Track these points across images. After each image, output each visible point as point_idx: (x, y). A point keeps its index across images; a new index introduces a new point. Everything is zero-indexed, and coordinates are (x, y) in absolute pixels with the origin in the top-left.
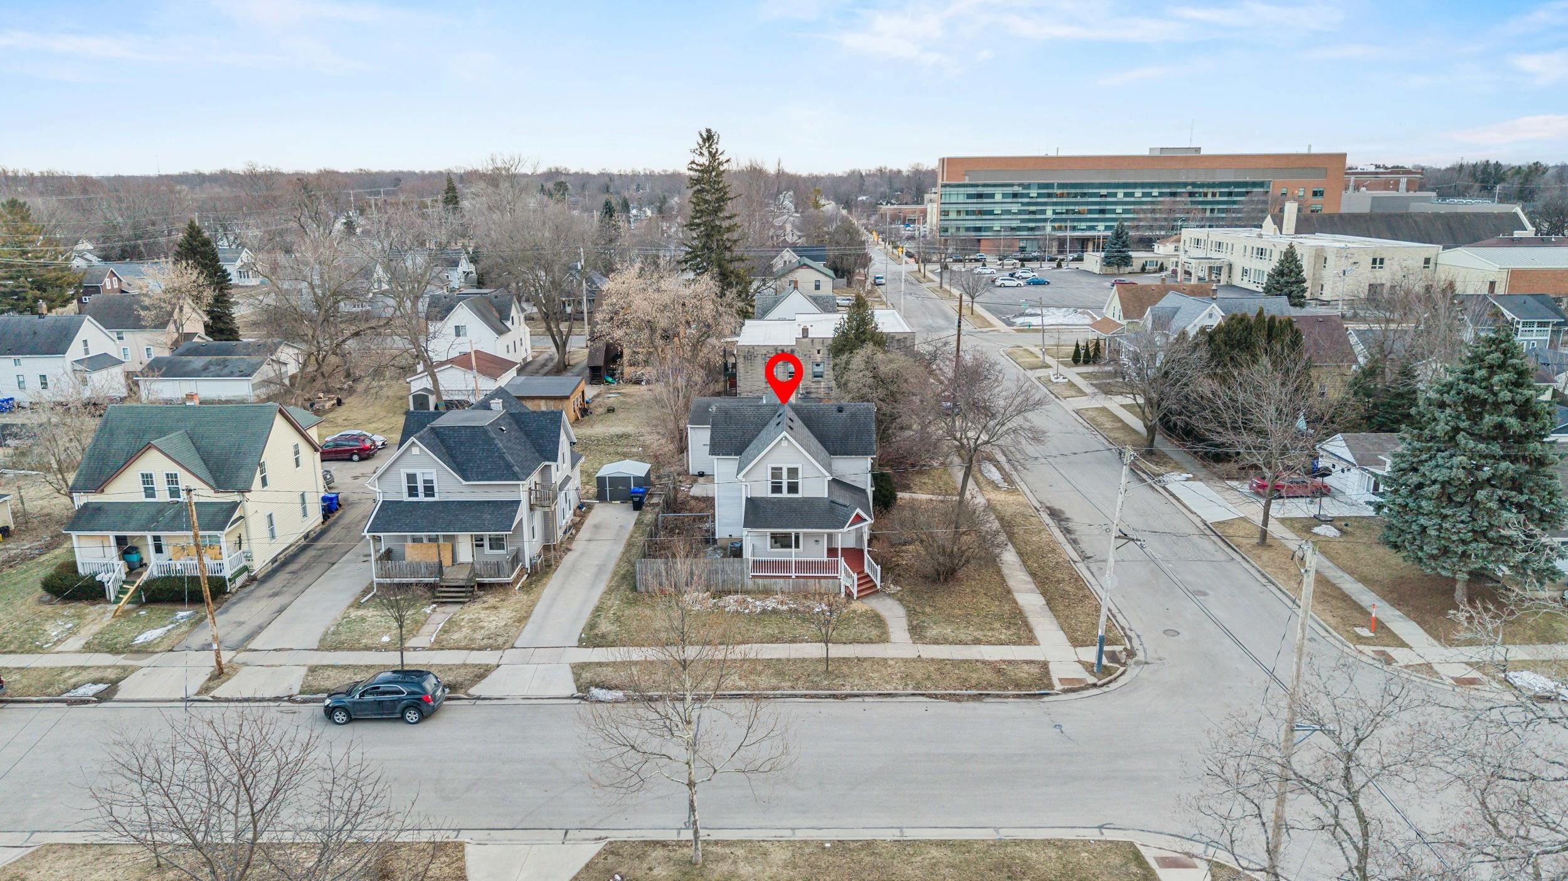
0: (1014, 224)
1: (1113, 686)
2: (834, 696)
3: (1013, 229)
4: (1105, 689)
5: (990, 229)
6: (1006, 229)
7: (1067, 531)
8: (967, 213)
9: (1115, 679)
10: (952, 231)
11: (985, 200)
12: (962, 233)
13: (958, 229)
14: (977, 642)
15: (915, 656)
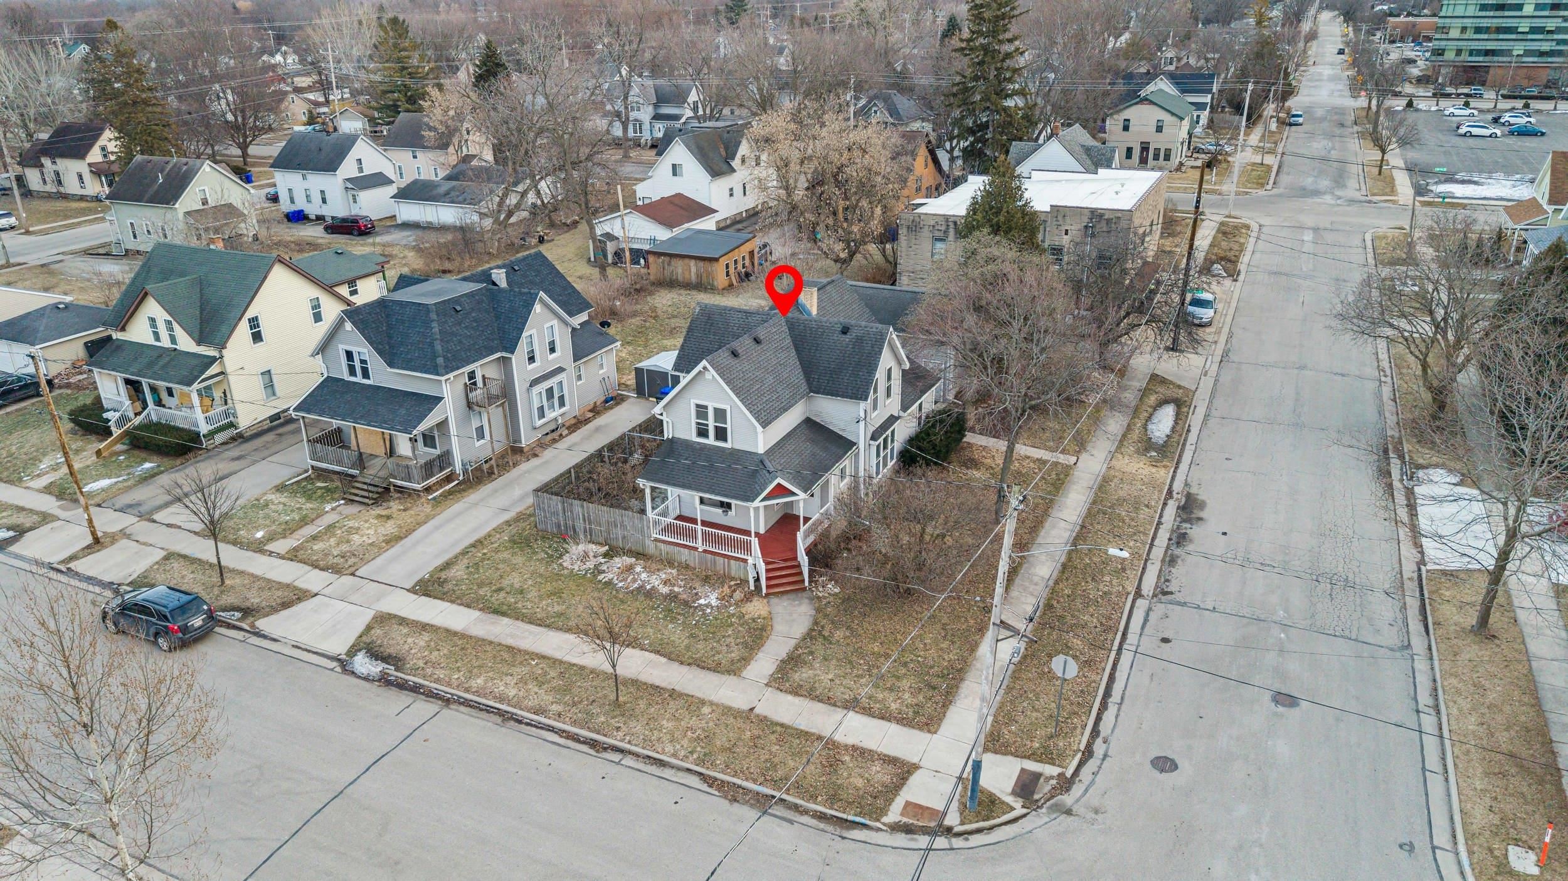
0: (1546, 47)
1: (976, 840)
2: (593, 744)
3: (1542, 54)
4: (957, 843)
5: (1508, 52)
6: (1528, 53)
7: (1180, 538)
8: (1478, 30)
9: (991, 828)
10: (1450, 55)
11: (1507, 13)
12: (1465, 57)
13: (1459, 52)
14: (852, 705)
15: (745, 707)
